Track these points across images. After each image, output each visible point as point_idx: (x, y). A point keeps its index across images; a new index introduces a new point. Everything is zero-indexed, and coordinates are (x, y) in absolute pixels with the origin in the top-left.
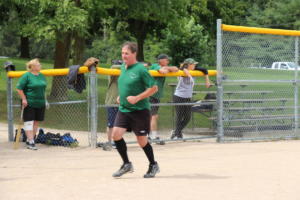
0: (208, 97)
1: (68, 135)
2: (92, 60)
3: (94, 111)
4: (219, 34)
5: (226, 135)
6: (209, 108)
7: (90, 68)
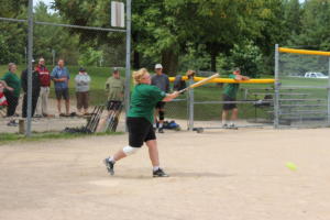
0: (267, 97)
1: (173, 122)
2: (190, 72)
3: (192, 106)
4: (277, 55)
5: (280, 124)
6: (268, 105)
7: (189, 77)
